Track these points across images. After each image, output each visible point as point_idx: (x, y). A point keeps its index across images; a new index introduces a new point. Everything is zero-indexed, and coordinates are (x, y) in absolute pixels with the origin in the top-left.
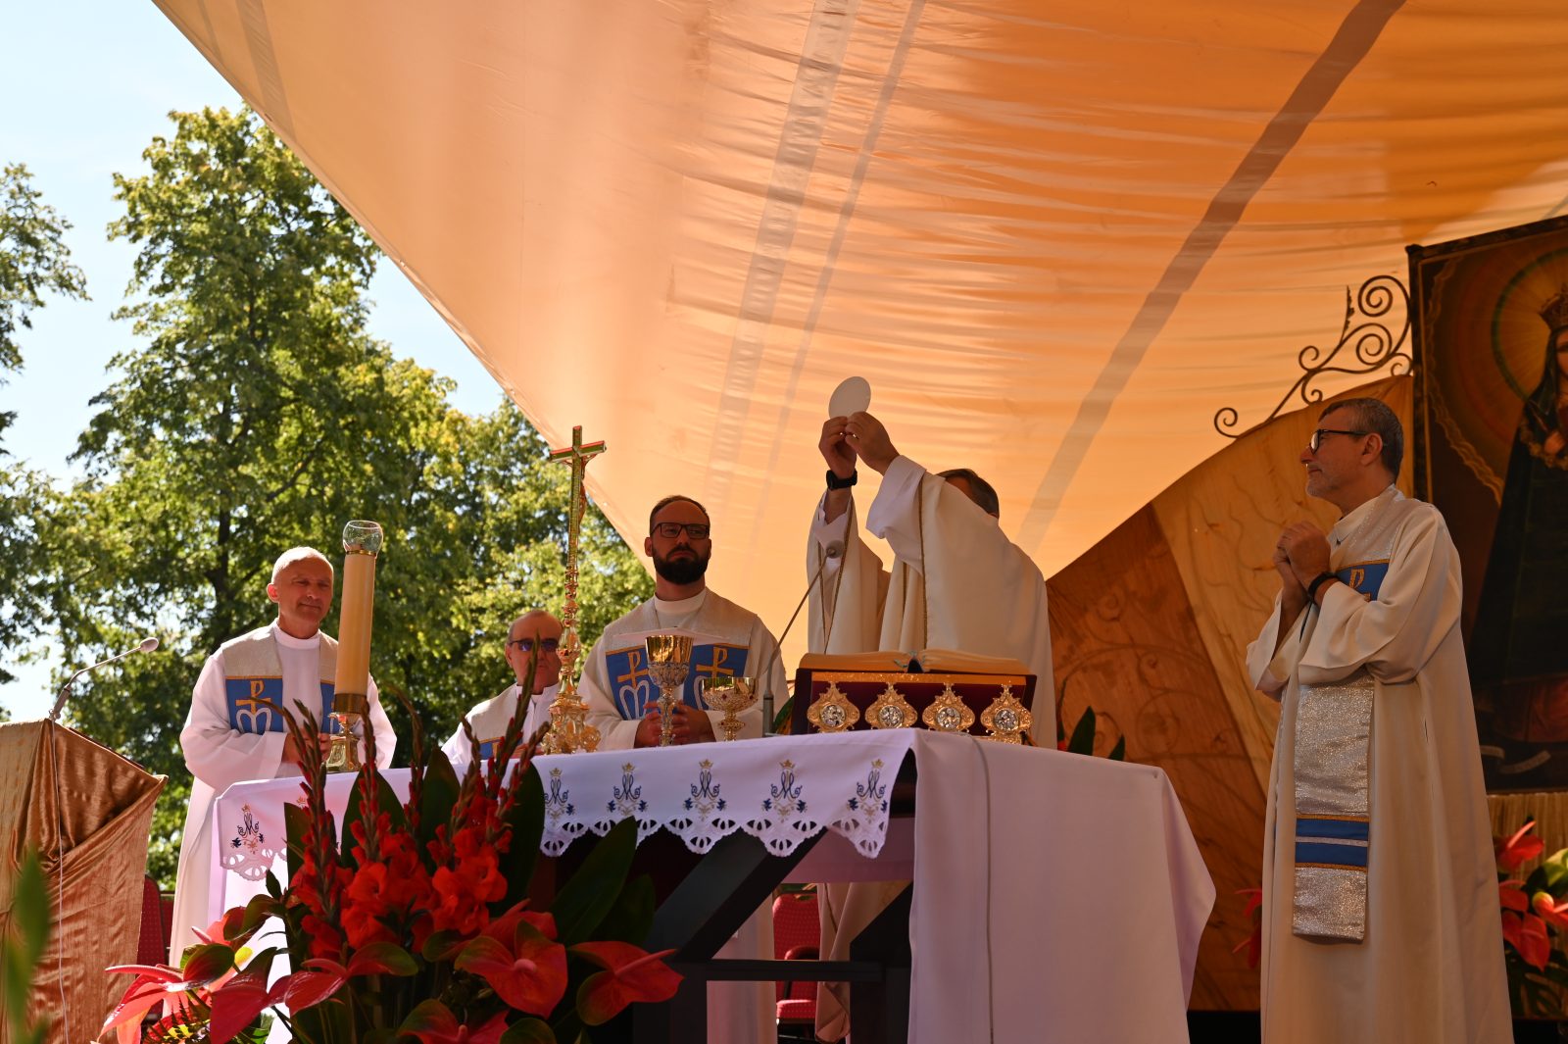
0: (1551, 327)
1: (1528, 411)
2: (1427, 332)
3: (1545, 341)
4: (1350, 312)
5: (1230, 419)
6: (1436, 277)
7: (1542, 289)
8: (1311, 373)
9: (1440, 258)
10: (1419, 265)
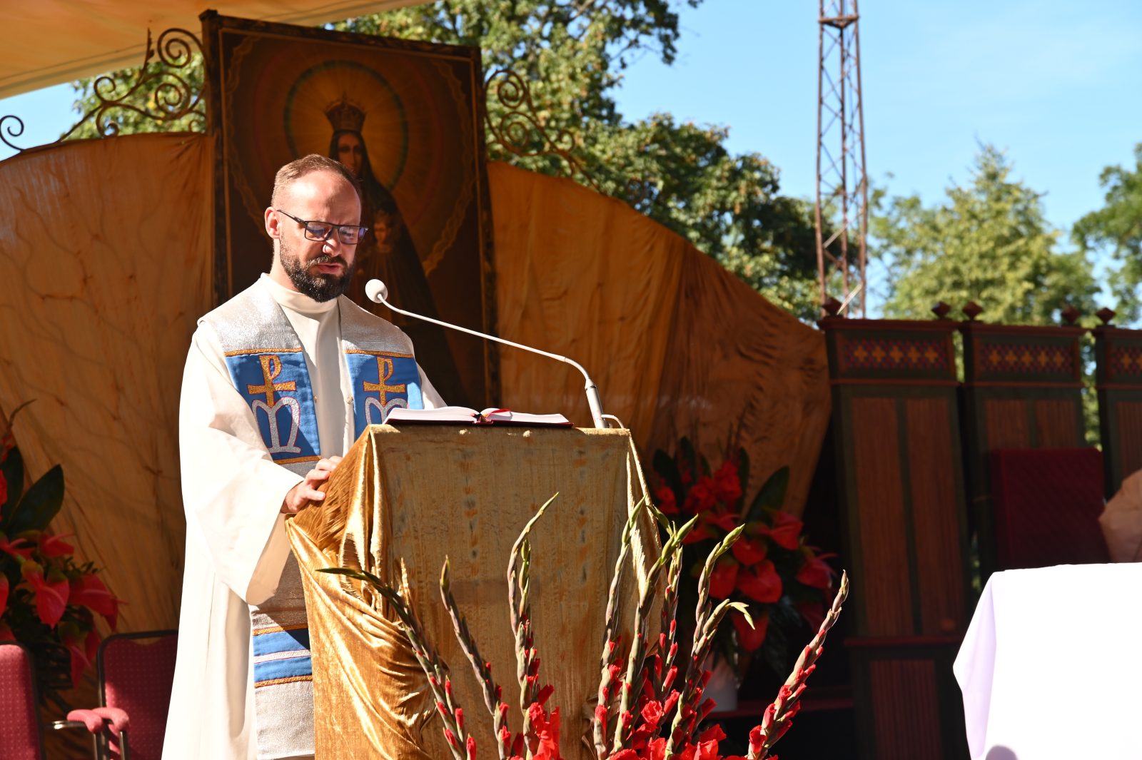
0: (334, 127)
2: (227, 98)
3: (329, 139)
4: (150, 54)
5: (16, 130)
6: (235, 49)
7: (327, 92)
8: (106, 104)
9: (239, 32)
10: (220, 31)
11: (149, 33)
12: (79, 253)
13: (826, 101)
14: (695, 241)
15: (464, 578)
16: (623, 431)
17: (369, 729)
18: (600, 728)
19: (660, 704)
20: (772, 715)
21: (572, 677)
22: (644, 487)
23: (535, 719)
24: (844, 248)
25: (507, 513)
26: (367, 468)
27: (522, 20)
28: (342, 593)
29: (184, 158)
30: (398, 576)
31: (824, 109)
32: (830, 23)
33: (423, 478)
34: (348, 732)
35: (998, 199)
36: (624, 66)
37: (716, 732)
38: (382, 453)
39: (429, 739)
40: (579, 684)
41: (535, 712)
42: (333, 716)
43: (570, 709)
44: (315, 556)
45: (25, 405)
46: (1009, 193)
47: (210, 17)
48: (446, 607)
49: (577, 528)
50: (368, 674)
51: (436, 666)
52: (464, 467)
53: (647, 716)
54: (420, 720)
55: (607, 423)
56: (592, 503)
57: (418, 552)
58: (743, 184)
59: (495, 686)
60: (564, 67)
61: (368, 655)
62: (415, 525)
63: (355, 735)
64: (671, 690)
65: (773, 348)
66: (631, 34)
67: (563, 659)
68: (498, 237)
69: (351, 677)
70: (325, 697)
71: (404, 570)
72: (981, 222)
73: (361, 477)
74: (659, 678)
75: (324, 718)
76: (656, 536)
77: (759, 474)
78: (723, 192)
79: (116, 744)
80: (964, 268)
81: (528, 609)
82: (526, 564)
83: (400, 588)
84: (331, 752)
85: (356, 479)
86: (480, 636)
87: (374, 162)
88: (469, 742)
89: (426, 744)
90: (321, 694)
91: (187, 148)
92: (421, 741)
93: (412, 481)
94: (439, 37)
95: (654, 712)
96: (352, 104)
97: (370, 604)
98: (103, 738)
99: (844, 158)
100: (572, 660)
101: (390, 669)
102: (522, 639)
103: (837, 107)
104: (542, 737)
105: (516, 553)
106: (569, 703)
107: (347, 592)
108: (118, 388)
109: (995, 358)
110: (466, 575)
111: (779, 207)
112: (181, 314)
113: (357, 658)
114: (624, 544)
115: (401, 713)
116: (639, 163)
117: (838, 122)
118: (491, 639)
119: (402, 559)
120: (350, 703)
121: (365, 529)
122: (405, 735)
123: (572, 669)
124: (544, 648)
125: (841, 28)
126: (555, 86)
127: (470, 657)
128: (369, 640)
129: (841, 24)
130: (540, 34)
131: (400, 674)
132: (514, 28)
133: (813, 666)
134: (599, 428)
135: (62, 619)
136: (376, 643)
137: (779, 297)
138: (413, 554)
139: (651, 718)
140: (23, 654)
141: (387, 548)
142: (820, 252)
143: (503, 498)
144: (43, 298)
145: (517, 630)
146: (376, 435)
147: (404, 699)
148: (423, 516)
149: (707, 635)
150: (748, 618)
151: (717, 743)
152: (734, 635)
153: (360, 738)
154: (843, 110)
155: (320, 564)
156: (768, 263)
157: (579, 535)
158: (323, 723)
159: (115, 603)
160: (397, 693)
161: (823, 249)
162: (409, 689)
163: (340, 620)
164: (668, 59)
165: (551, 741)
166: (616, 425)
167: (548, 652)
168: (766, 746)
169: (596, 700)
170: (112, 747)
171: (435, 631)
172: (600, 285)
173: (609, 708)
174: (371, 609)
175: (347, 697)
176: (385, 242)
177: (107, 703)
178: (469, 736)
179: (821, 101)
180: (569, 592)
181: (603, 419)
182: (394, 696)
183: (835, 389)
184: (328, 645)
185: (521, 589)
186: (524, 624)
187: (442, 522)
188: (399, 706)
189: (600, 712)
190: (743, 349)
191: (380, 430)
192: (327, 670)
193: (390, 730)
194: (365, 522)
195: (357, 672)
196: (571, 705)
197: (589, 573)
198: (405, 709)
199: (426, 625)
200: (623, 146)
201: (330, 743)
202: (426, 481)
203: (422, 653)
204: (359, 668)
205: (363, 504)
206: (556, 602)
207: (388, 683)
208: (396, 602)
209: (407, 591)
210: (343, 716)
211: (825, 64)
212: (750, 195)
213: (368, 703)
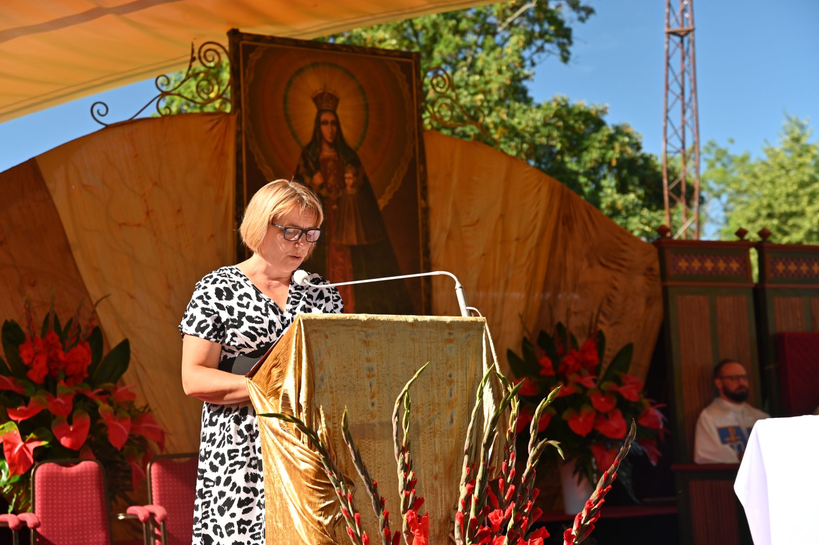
0: (318, 108)
1: (304, 156)
2: (245, 89)
3: (314, 115)
4: (193, 59)
5: (103, 111)
6: (251, 55)
7: (313, 83)
8: (164, 94)
9: (253, 43)
10: (241, 44)
11: (193, 45)
12: (144, 194)
13: (671, 87)
14: (583, 185)
15: (366, 421)
16: (481, 318)
17: (299, 526)
18: (459, 528)
19: (502, 512)
20: (580, 521)
21: (443, 491)
22: (495, 358)
23: (410, 521)
24: (683, 189)
25: (396, 376)
26: (297, 344)
27: (463, 33)
28: (281, 431)
29: (215, 130)
30: (319, 419)
31: (670, 94)
32: (674, 33)
33: (337, 350)
34: (286, 528)
35: (800, 155)
36: (533, 64)
37: (542, 532)
38: (308, 333)
39: (340, 534)
40: (448, 496)
41: (410, 517)
42: (277, 517)
43: (441, 514)
44: (265, 404)
45: (106, 297)
46: (808, 151)
47: (234, 34)
48: (346, 442)
49: (447, 387)
50: (299, 488)
51: (341, 483)
52: (366, 343)
53: (493, 520)
54: (334, 520)
55: (471, 313)
56: (458, 369)
57: (333, 403)
58: (617, 145)
59: (380, 497)
60: (494, 66)
61: (299, 474)
62: (331, 384)
63: (291, 530)
64: (511, 501)
65: (625, 260)
66: (539, 43)
67: (436, 478)
68: (431, 183)
69: (287, 489)
70: (272, 503)
71: (322, 415)
72: (788, 171)
73: (293, 350)
74: (502, 494)
75: (271, 518)
76: (504, 392)
77: (612, 348)
78: (603, 151)
79: (159, 529)
80: (775, 204)
81: (409, 443)
82: (407, 412)
83: (320, 428)
84: (276, 541)
85: (291, 351)
86: (376, 462)
87: (345, 132)
88: (364, 537)
89: (338, 538)
90: (269, 500)
91: (217, 123)
92: (334, 535)
93: (329, 353)
94: (407, 47)
95: (496, 516)
96: (331, 92)
97: (300, 438)
98: (151, 526)
99: (683, 127)
100: (443, 479)
101: (313, 484)
102: (402, 465)
103: (678, 91)
104: (415, 534)
105: (398, 404)
106: (440, 510)
107: (284, 431)
108: (170, 287)
109: (780, 267)
110: (367, 419)
111: (641, 162)
112: (212, 236)
113: (292, 477)
114: (478, 398)
115: (321, 515)
116: (545, 131)
117: (679, 103)
118: (384, 464)
119: (321, 407)
120: (287, 508)
121: (296, 386)
122: (323, 531)
123: (443, 486)
124: (422, 471)
125: (682, 37)
126: (488, 78)
127: (362, 477)
128: (299, 464)
129: (682, 34)
130: (476, 43)
131: (320, 488)
132: (457, 39)
133: (610, 486)
134: (465, 317)
135: (126, 444)
136: (303, 466)
137: (642, 223)
138: (329, 404)
139: (495, 521)
140: (99, 468)
141: (311, 400)
142: (666, 192)
143: (394, 365)
144: (120, 225)
145: (398, 459)
146: (304, 321)
147: (323, 505)
148: (337, 378)
149: (532, 463)
150: (560, 451)
151: (542, 540)
152: (593, 460)
153: (293, 532)
154: (683, 93)
155: (267, 410)
156: (633, 200)
157: (448, 392)
158: (271, 521)
159: (162, 434)
160: (318, 501)
161: (669, 191)
162: (326, 499)
163: (279, 449)
164: (565, 59)
165: (422, 537)
166: (476, 315)
167: (425, 474)
168: (576, 542)
169: (457, 508)
170: (157, 532)
171: (345, 458)
172: (502, 216)
173: (466, 513)
174: (300, 443)
175: (285, 503)
176: (352, 186)
177: (154, 502)
178: (364, 532)
179: (667, 88)
180: (441, 432)
181: (467, 310)
182: (315, 503)
183: (665, 289)
184: (273, 466)
185: (404, 429)
186: (404, 455)
187: (350, 382)
188: (319, 511)
189: (459, 517)
190: (603, 261)
191: (307, 317)
192: (273, 484)
193: (312, 527)
194: (296, 381)
195: (292, 486)
196: (442, 511)
197: (455, 418)
198: (323, 512)
199: (338, 454)
200: (533, 120)
201: (275, 535)
202: (339, 353)
203: (331, 474)
204: (293, 483)
205: (295, 369)
206: (431, 439)
207: (312, 494)
208: (314, 438)
209: (325, 430)
210: (283, 516)
211: (671, 61)
212: (622, 152)
213: (298, 508)
